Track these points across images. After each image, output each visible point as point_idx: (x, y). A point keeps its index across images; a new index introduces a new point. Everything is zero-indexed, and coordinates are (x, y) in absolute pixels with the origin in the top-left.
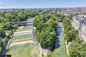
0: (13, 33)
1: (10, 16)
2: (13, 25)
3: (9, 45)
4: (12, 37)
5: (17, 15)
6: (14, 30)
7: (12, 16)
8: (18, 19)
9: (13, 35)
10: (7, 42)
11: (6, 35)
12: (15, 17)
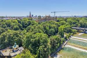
0: (70, 37)
1: (71, 21)
2: (72, 29)
3: (65, 45)
4: (68, 39)
5: (79, 21)
6: (72, 34)
7: (73, 21)
8: (79, 24)
9: (70, 38)
10: (64, 42)
11: (64, 36)
12: (76, 23)
